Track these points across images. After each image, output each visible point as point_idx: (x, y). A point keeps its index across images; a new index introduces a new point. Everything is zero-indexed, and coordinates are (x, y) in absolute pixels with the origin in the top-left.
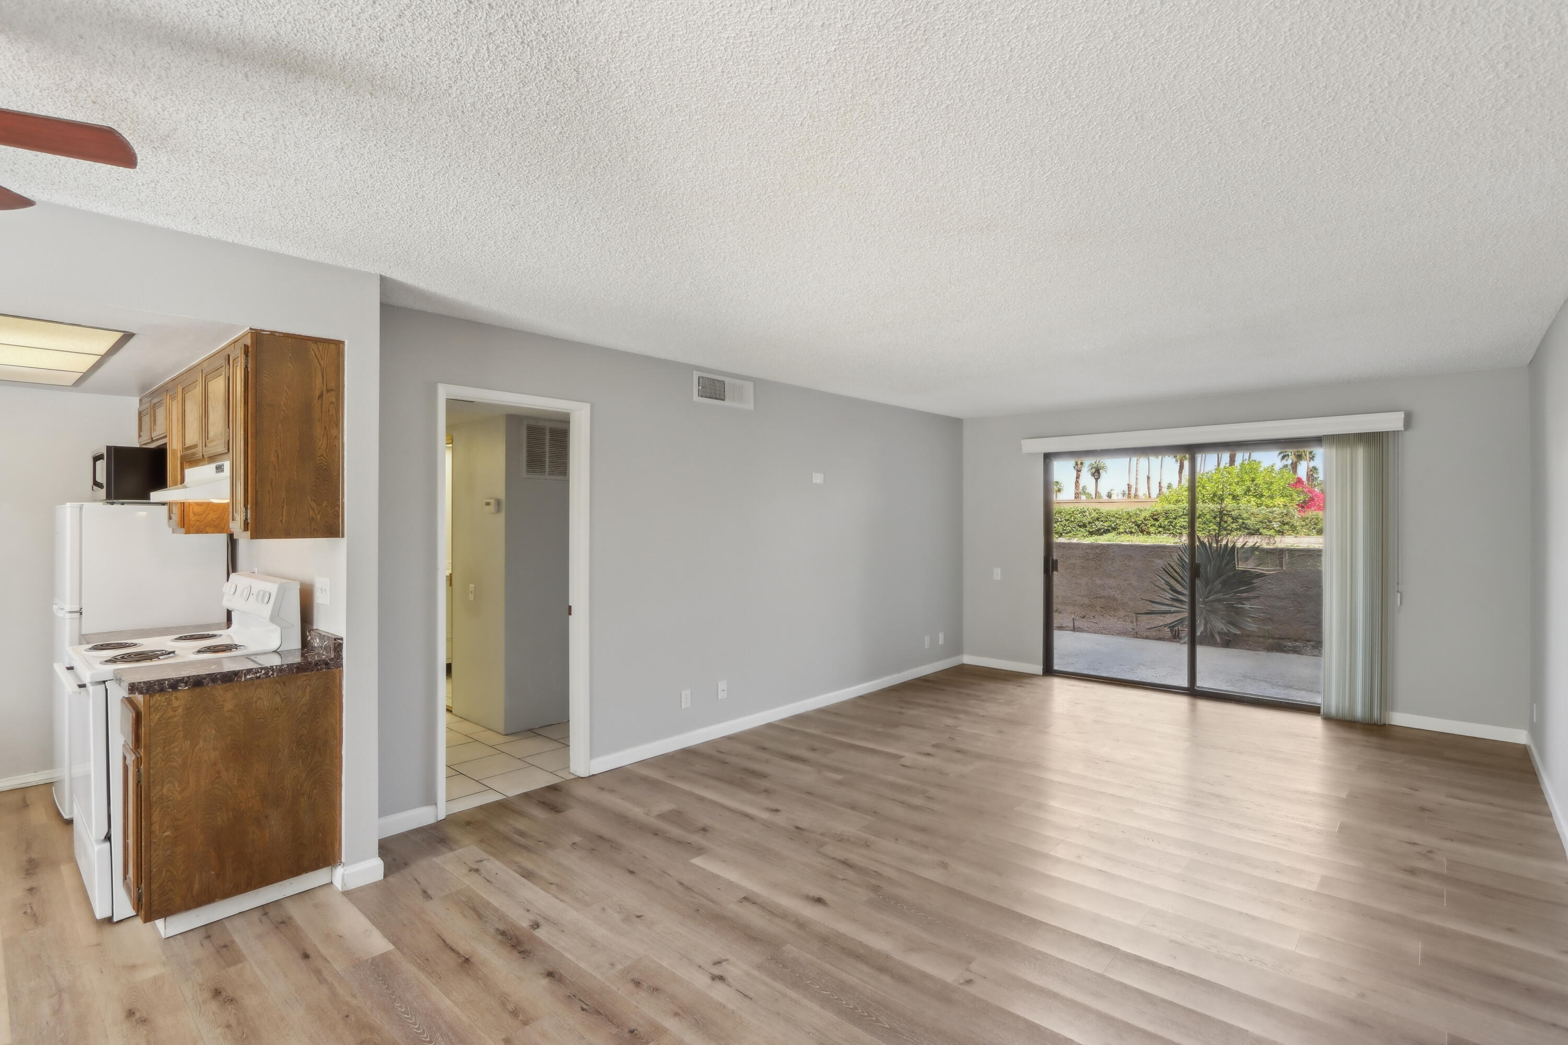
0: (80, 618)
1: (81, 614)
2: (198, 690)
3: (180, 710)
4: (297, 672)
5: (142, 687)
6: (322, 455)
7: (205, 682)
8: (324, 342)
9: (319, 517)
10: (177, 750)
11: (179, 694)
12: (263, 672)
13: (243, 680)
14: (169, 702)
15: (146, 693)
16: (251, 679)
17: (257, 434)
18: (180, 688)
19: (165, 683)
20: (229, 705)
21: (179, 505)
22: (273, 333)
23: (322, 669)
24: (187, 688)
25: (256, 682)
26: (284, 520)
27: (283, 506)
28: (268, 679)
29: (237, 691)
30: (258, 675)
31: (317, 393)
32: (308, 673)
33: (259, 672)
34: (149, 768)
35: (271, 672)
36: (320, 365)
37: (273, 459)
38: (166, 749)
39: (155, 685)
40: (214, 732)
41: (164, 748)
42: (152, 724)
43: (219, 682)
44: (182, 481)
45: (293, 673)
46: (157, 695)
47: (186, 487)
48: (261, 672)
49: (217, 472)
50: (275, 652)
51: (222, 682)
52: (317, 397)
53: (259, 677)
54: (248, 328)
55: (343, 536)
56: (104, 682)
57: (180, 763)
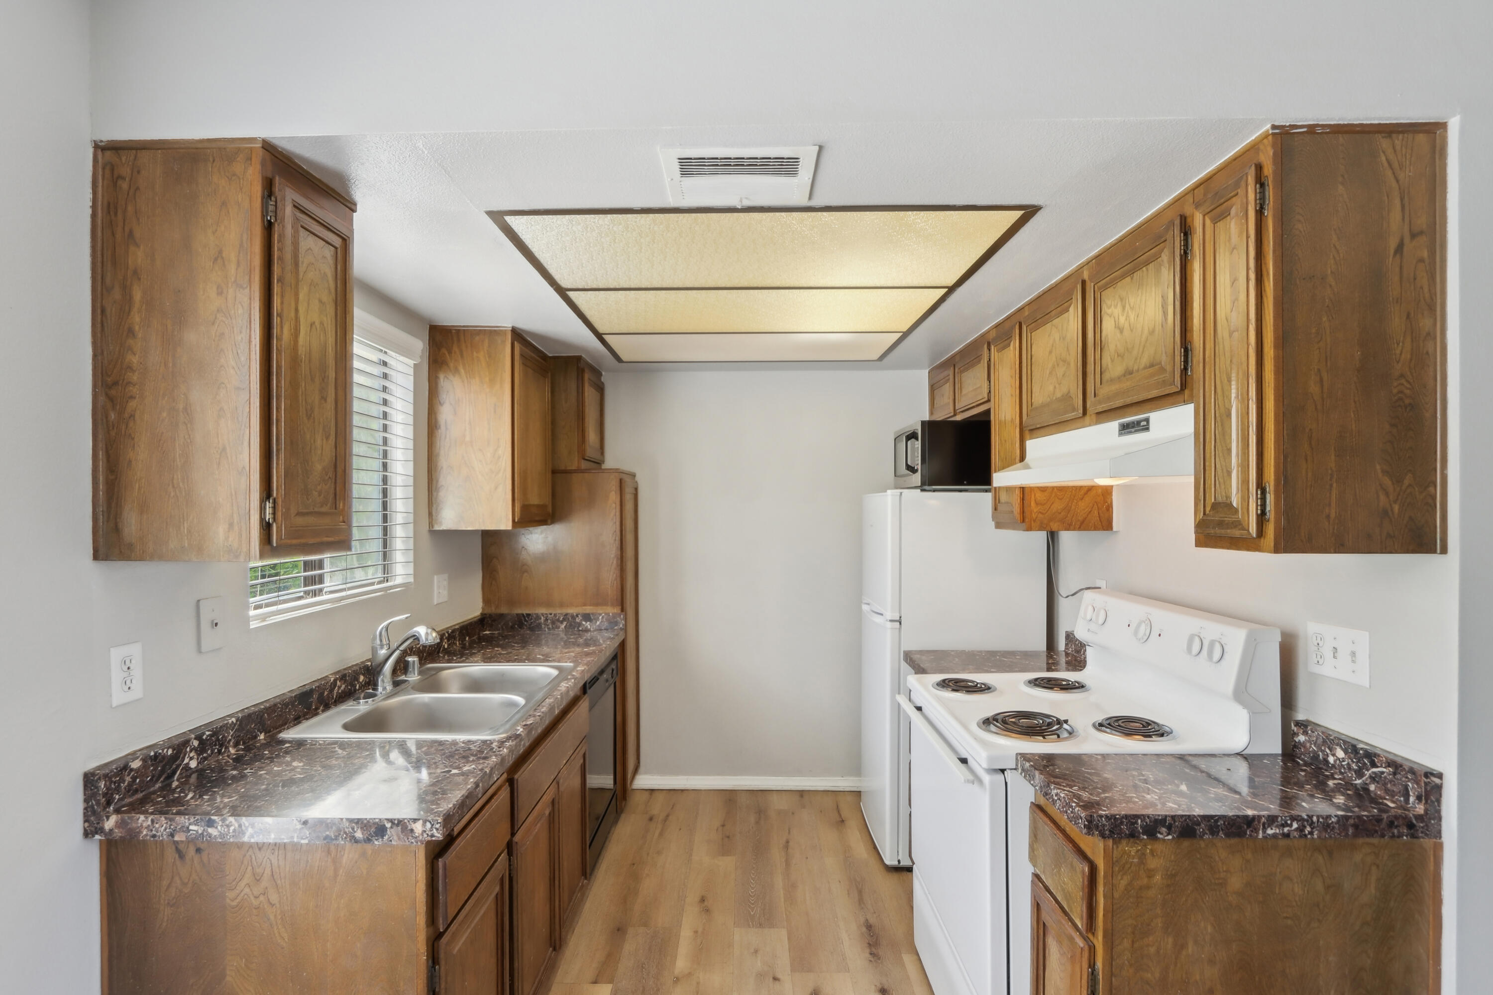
0: (900, 629)
1: (900, 624)
2: (1186, 843)
3: (1158, 877)
4: (1355, 836)
5: (1104, 825)
6: (1402, 376)
7: (1200, 830)
8: (1402, 132)
9: (1396, 508)
10: (1152, 950)
11: (1158, 847)
12: (1295, 825)
13: (1260, 836)
14: (1142, 856)
15: (1110, 836)
16: (1274, 836)
17: (1283, 340)
18: (1159, 835)
19: (1136, 823)
20: (1236, 882)
21: (1017, 492)
22: (1312, 129)
23: (1400, 836)
24: (1170, 837)
25: (1283, 843)
26: (1333, 515)
27: (1331, 486)
28: (1302, 841)
29: (1249, 856)
30: (1286, 830)
31: (1393, 243)
32: (1375, 841)
33: (1288, 825)
34: (1111, 974)
35: (1308, 829)
36: (1398, 181)
37: (1314, 388)
38: (1136, 945)
39: (1122, 823)
40: (1210, 929)
41: (1133, 942)
42: (1116, 895)
43: (1221, 834)
44: (1022, 458)
45: (1347, 835)
46: (1124, 842)
47: (1028, 467)
48: (1291, 825)
49: (1120, 434)
50: (1238, 754)
51: (1226, 835)
52: (1392, 252)
53: (1287, 836)
54: (1269, 126)
55: (1444, 550)
56: (1003, 771)
57: (1157, 975)
